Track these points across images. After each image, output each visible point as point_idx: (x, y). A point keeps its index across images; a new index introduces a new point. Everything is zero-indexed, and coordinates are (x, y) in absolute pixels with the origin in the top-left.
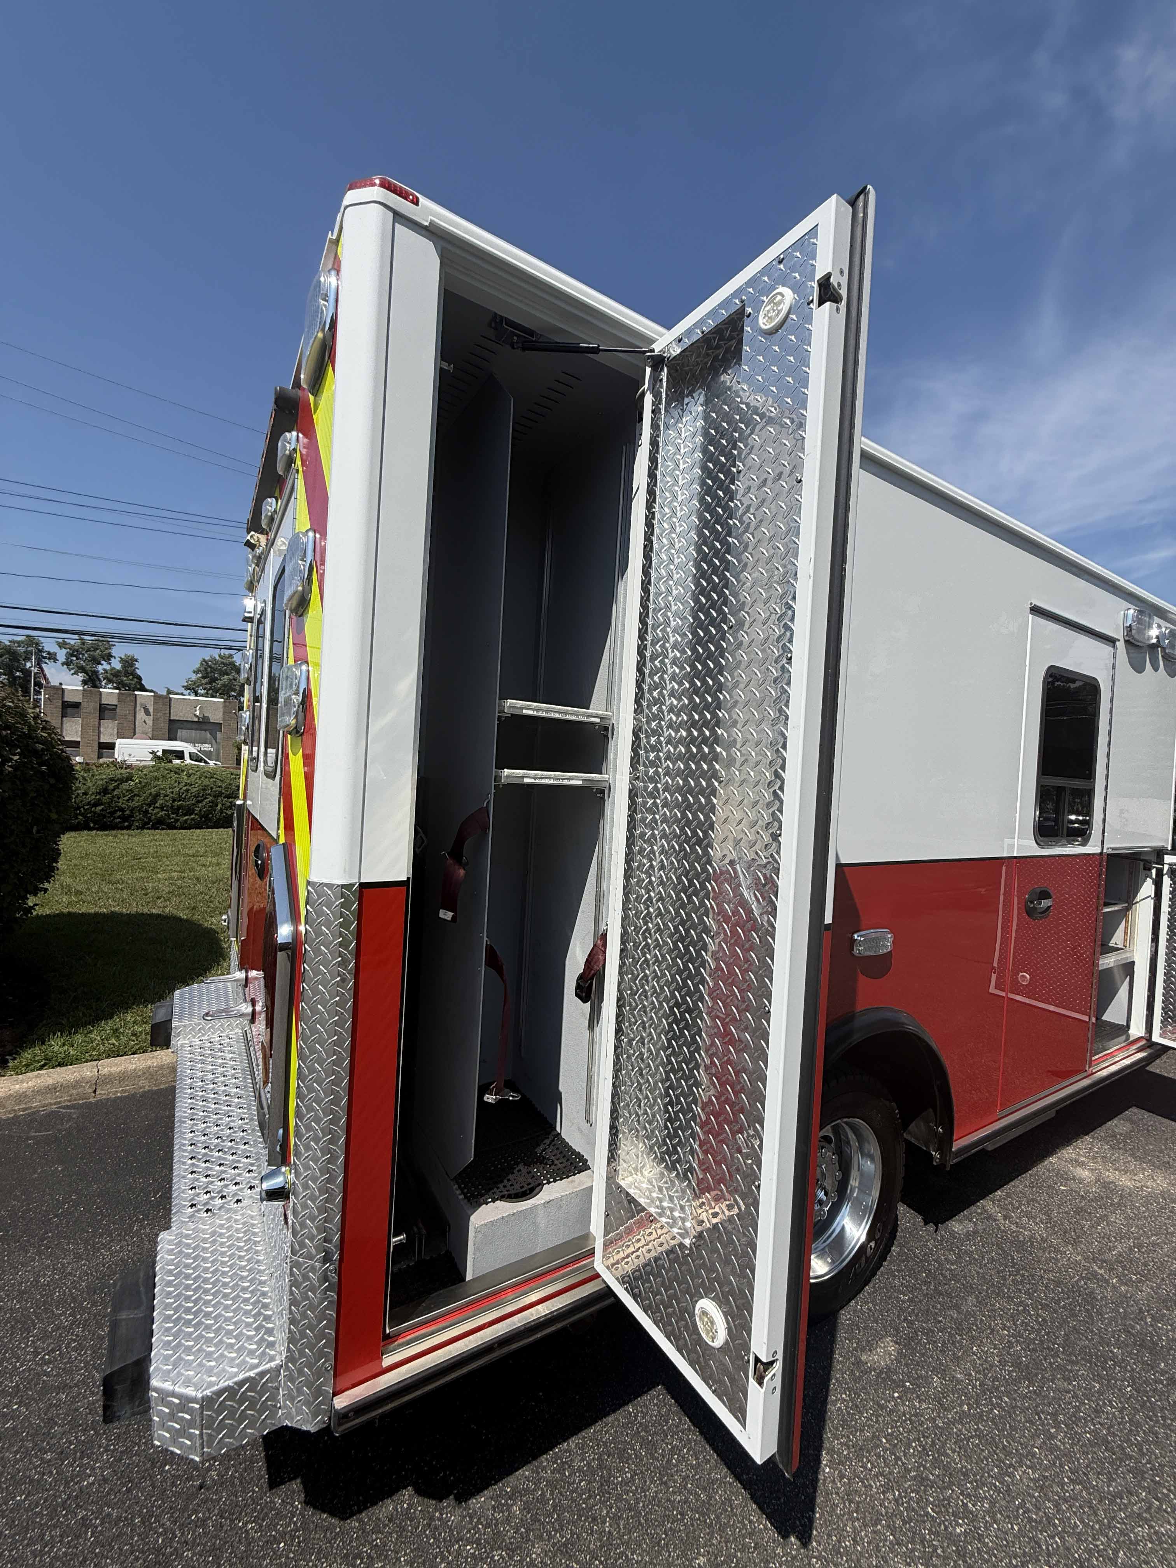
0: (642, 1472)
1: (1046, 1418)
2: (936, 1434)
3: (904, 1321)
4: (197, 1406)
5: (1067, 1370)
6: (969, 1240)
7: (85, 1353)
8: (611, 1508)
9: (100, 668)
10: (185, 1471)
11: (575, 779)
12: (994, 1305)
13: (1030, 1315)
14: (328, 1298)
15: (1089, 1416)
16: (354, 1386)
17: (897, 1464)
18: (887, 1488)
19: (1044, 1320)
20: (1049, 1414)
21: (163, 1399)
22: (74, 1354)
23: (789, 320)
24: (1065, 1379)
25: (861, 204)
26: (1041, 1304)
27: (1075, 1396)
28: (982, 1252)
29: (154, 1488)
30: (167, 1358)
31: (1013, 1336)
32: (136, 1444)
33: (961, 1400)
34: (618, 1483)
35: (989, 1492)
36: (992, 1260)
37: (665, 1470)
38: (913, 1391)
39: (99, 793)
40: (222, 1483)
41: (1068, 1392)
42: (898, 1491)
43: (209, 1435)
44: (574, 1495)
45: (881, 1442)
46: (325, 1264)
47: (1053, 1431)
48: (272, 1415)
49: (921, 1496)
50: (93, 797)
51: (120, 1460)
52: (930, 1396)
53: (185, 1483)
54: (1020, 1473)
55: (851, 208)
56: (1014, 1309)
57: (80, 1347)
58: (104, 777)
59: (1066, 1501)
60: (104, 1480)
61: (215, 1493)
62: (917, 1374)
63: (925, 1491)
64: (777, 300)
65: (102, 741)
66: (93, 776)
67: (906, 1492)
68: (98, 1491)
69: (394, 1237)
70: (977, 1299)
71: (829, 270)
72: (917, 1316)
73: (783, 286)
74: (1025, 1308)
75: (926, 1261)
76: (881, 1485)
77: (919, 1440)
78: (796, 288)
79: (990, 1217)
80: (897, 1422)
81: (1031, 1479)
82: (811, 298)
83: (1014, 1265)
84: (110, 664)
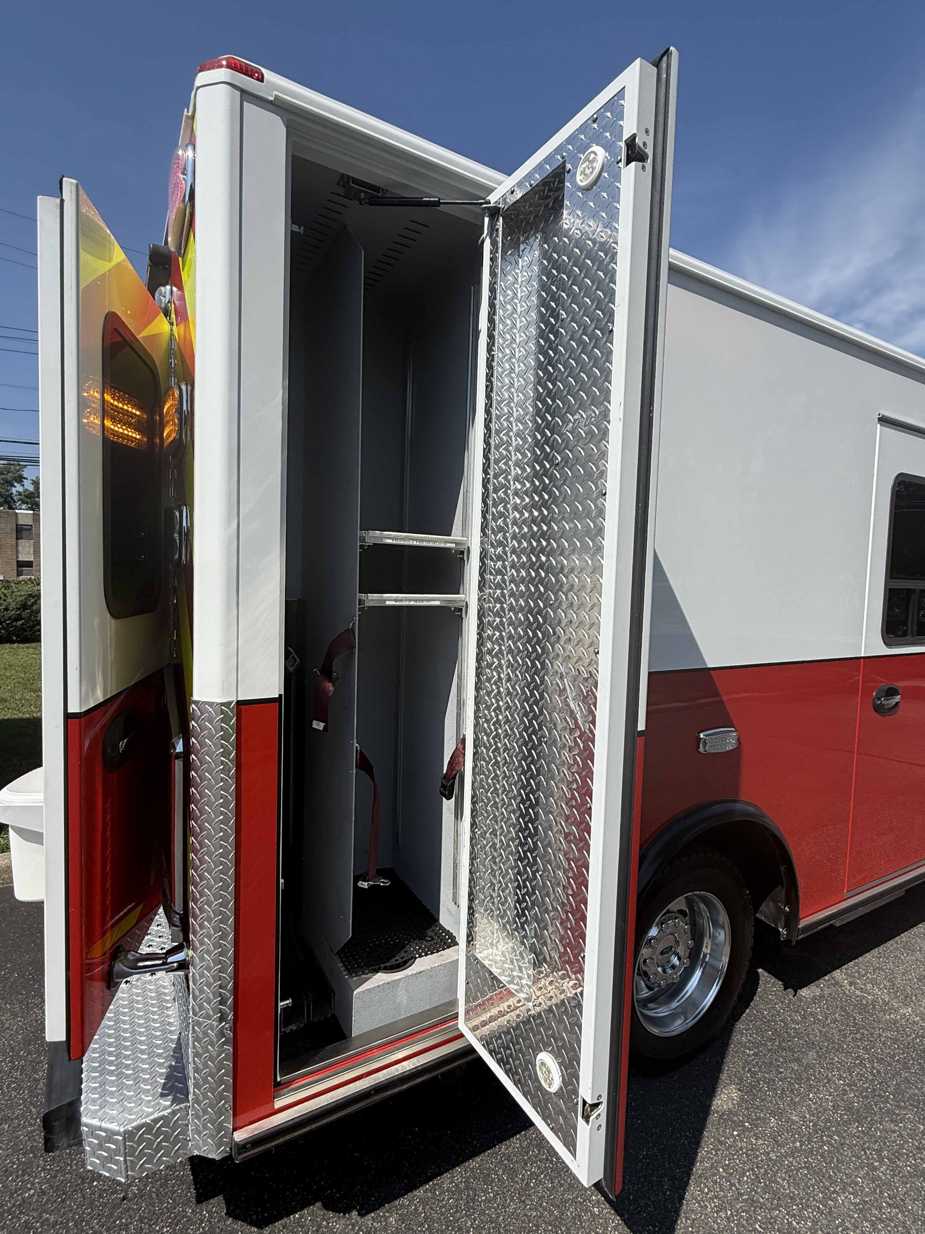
0: (503, 1193)
1: (871, 1154)
2: (768, 1165)
3: (748, 1072)
4: (121, 1138)
5: (895, 1113)
6: (815, 1003)
7: (23, 1092)
8: (475, 1221)
9: (14, 490)
10: (110, 1186)
11: (434, 600)
12: (833, 1059)
13: (866, 1067)
14: (224, 1051)
15: (911, 1152)
16: (250, 1123)
17: (731, 1189)
18: (721, 1208)
19: (878, 1072)
20: (874, 1150)
21: (92, 1133)
22: (14, 1093)
23: (602, 177)
24: (892, 1121)
25: (664, 65)
26: (877, 1058)
27: (901, 1136)
28: (825, 1014)
29: (84, 1199)
30: (94, 1101)
31: (849, 1085)
32: (68, 1164)
33: (795, 1138)
34: (482, 1201)
35: (812, 1213)
36: (835, 1021)
37: (524, 1191)
38: (750, 1131)
39: (19, 609)
40: (142, 1196)
41: (894, 1132)
42: (731, 1210)
43: (131, 1161)
44: (443, 1210)
45: (719, 1171)
46: (221, 1023)
47: (876, 1164)
48: (184, 1146)
49: (750, 1215)
50: (14, 612)
51: (56, 1177)
52: (766, 1134)
53: (110, 1196)
54: (843, 1198)
55: (655, 69)
56: (851, 1062)
57: (19, 1088)
58: (23, 593)
59: (882, 1221)
60: (42, 1192)
61: (137, 1203)
62: (756, 1116)
63: (754, 1211)
64: (591, 158)
65: (20, 559)
66: (12, 592)
67: (737, 1211)
68: (37, 1201)
69: (281, 1001)
70: (817, 1054)
71: (634, 131)
72: (760, 1067)
73: (597, 145)
74: (861, 1061)
75: (772, 1020)
76: (715, 1206)
77: (753, 1170)
78: (608, 147)
79: (837, 983)
80: (734, 1155)
81: (852, 1203)
82: (619, 158)
83: (855, 1024)
84: (23, 485)
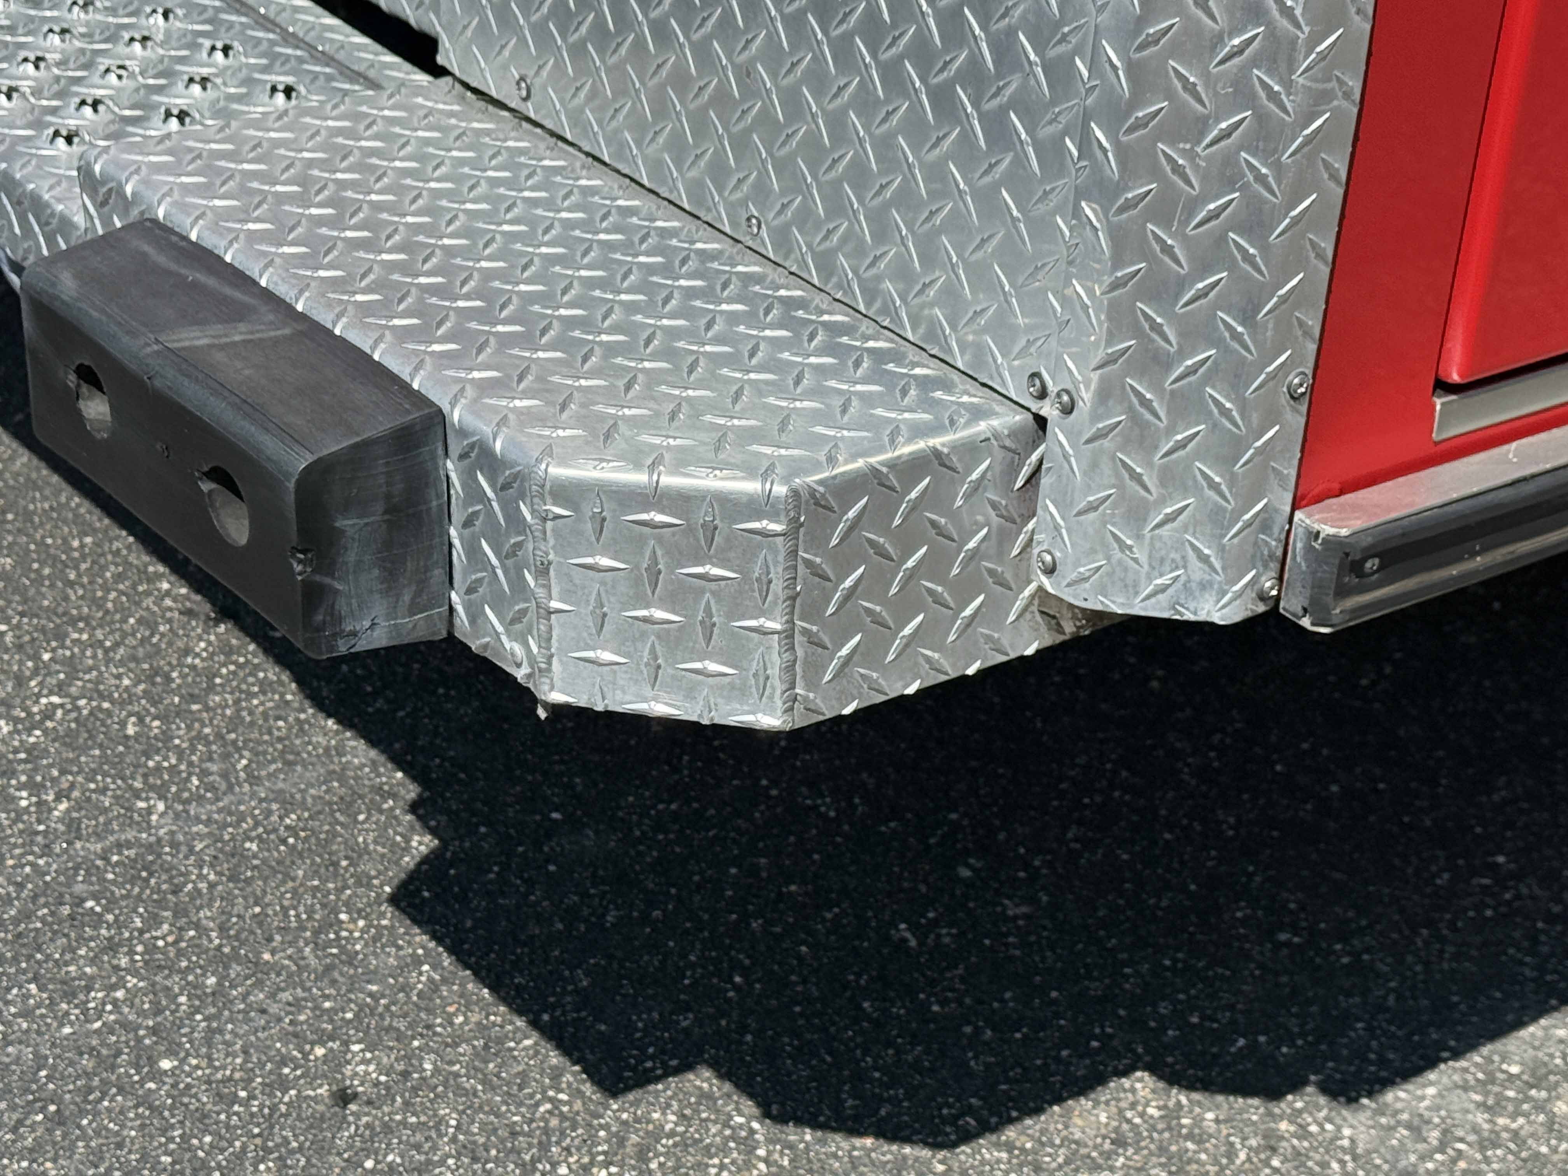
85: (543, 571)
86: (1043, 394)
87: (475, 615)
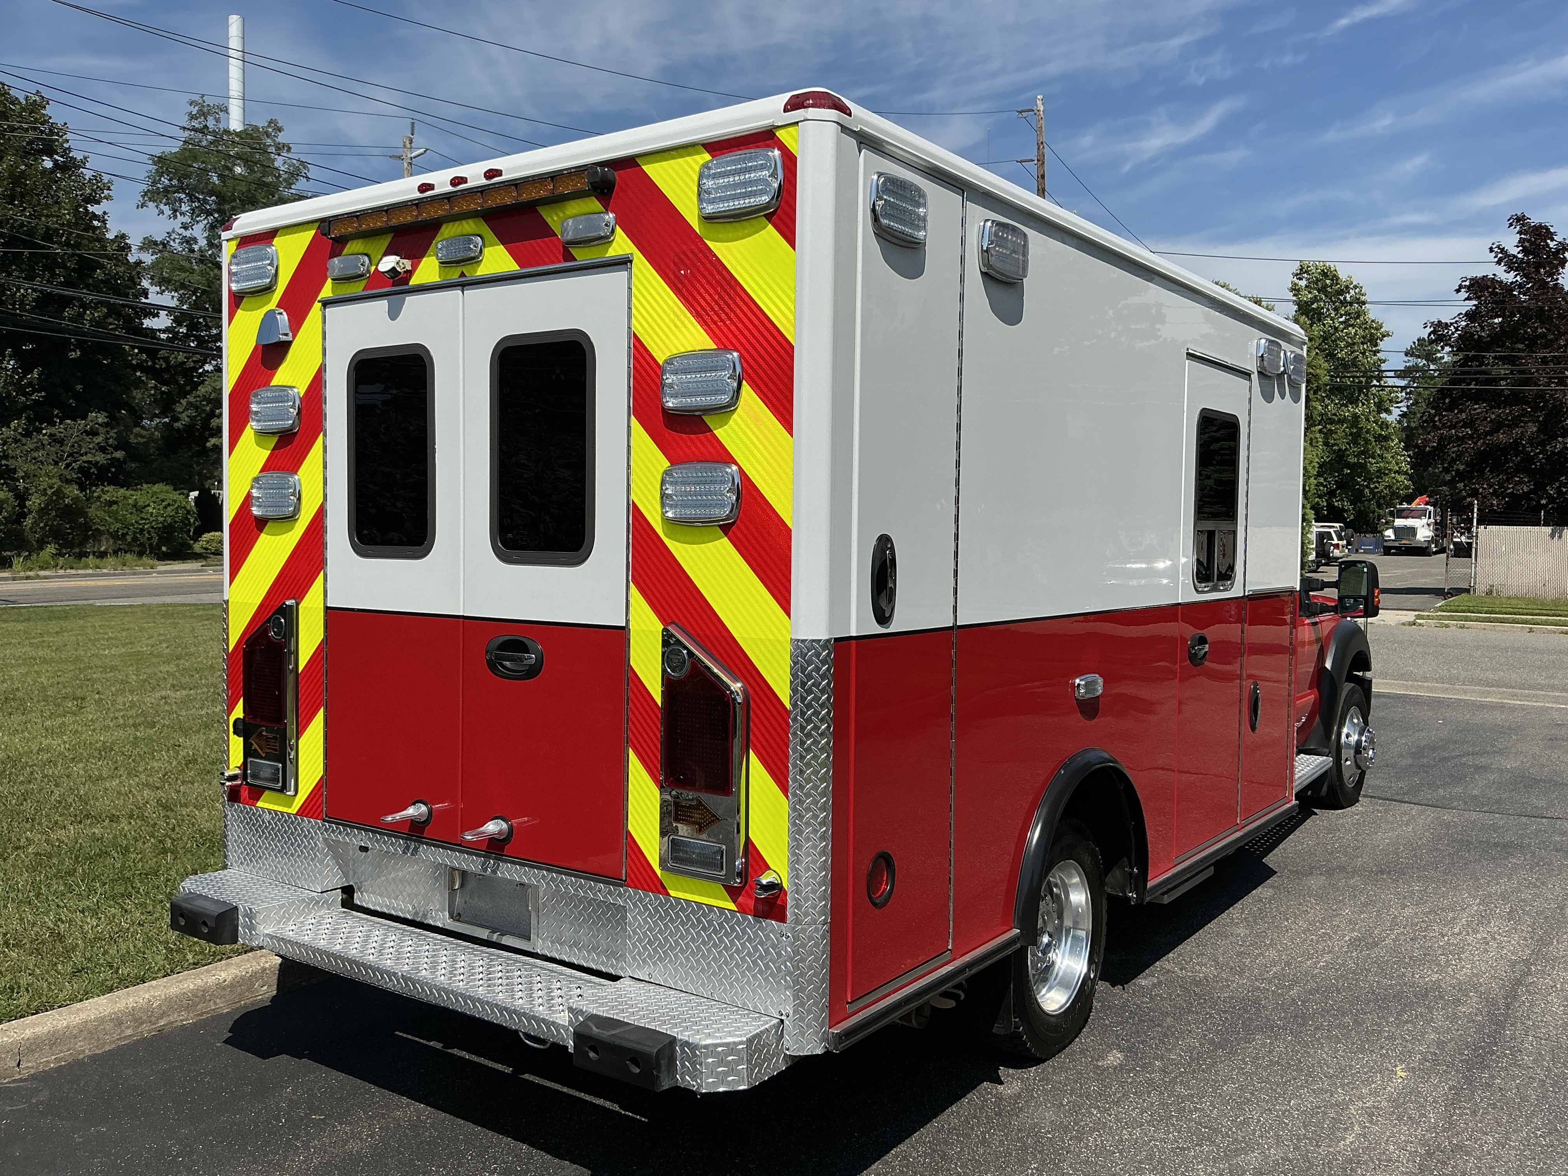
3: (1122, 1040)
4: (745, 1047)
6: (1155, 987)
12: (1187, 1018)
13: (1216, 1018)
21: (712, 1052)
26: (1222, 1011)
28: (1169, 993)
31: (1206, 1031)
33: (1178, 1067)
36: (1178, 995)
38: (1143, 1071)
52: (1156, 1070)
56: (1203, 1018)
62: (1142, 1062)
70: (1173, 1018)
74: (1210, 1015)
79: (1168, 971)
85: (701, 1065)
86: (782, 1015)
87: (683, 1078)
